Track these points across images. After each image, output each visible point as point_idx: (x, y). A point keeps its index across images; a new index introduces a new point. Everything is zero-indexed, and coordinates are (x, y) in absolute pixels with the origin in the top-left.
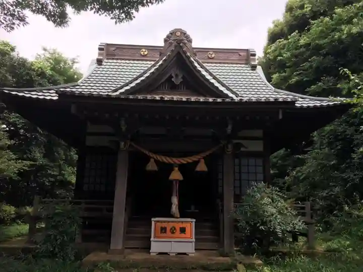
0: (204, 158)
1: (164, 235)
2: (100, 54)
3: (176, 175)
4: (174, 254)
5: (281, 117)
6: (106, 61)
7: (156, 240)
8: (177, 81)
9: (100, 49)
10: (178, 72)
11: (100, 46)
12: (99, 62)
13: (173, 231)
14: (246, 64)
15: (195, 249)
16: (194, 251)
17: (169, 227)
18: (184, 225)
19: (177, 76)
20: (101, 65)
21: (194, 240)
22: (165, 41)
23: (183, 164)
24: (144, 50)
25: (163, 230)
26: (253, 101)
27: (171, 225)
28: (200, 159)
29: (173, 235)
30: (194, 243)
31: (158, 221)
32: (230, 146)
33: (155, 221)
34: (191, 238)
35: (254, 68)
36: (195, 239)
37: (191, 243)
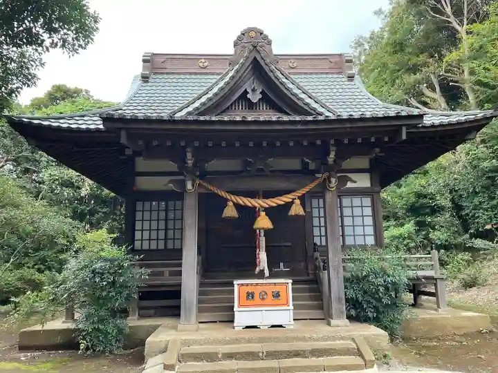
0: (299, 198)
1: (251, 302)
2: (144, 68)
3: (263, 222)
4: (267, 327)
5: (404, 137)
6: (154, 77)
7: (241, 309)
8: (255, 97)
9: (144, 61)
10: (256, 85)
11: (144, 56)
12: (145, 78)
13: (263, 296)
14: (340, 73)
15: (294, 320)
16: (292, 322)
17: (257, 291)
18: (277, 289)
19: (254, 90)
20: (147, 82)
21: (291, 307)
22: (236, 44)
23: (272, 208)
24: (203, 61)
25: (250, 296)
26: (368, 117)
27: (260, 289)
28: (294, 199)
29: (263, 303)
30: (292, 312)
31: (242, 285)
32: (333, 180)
33: (238, 285)
34: (287, 304)
35: (351, 78)
36: (293, 305)
37: (288, 311)
